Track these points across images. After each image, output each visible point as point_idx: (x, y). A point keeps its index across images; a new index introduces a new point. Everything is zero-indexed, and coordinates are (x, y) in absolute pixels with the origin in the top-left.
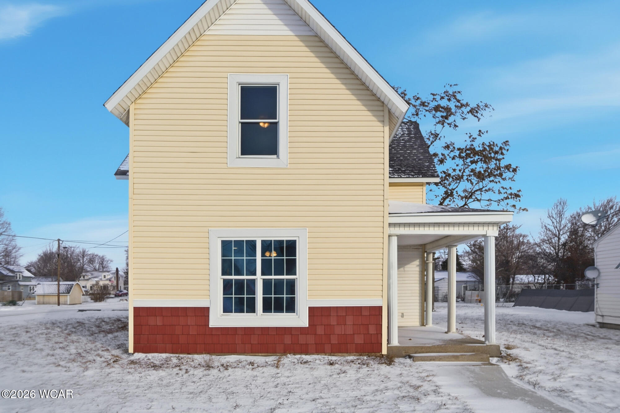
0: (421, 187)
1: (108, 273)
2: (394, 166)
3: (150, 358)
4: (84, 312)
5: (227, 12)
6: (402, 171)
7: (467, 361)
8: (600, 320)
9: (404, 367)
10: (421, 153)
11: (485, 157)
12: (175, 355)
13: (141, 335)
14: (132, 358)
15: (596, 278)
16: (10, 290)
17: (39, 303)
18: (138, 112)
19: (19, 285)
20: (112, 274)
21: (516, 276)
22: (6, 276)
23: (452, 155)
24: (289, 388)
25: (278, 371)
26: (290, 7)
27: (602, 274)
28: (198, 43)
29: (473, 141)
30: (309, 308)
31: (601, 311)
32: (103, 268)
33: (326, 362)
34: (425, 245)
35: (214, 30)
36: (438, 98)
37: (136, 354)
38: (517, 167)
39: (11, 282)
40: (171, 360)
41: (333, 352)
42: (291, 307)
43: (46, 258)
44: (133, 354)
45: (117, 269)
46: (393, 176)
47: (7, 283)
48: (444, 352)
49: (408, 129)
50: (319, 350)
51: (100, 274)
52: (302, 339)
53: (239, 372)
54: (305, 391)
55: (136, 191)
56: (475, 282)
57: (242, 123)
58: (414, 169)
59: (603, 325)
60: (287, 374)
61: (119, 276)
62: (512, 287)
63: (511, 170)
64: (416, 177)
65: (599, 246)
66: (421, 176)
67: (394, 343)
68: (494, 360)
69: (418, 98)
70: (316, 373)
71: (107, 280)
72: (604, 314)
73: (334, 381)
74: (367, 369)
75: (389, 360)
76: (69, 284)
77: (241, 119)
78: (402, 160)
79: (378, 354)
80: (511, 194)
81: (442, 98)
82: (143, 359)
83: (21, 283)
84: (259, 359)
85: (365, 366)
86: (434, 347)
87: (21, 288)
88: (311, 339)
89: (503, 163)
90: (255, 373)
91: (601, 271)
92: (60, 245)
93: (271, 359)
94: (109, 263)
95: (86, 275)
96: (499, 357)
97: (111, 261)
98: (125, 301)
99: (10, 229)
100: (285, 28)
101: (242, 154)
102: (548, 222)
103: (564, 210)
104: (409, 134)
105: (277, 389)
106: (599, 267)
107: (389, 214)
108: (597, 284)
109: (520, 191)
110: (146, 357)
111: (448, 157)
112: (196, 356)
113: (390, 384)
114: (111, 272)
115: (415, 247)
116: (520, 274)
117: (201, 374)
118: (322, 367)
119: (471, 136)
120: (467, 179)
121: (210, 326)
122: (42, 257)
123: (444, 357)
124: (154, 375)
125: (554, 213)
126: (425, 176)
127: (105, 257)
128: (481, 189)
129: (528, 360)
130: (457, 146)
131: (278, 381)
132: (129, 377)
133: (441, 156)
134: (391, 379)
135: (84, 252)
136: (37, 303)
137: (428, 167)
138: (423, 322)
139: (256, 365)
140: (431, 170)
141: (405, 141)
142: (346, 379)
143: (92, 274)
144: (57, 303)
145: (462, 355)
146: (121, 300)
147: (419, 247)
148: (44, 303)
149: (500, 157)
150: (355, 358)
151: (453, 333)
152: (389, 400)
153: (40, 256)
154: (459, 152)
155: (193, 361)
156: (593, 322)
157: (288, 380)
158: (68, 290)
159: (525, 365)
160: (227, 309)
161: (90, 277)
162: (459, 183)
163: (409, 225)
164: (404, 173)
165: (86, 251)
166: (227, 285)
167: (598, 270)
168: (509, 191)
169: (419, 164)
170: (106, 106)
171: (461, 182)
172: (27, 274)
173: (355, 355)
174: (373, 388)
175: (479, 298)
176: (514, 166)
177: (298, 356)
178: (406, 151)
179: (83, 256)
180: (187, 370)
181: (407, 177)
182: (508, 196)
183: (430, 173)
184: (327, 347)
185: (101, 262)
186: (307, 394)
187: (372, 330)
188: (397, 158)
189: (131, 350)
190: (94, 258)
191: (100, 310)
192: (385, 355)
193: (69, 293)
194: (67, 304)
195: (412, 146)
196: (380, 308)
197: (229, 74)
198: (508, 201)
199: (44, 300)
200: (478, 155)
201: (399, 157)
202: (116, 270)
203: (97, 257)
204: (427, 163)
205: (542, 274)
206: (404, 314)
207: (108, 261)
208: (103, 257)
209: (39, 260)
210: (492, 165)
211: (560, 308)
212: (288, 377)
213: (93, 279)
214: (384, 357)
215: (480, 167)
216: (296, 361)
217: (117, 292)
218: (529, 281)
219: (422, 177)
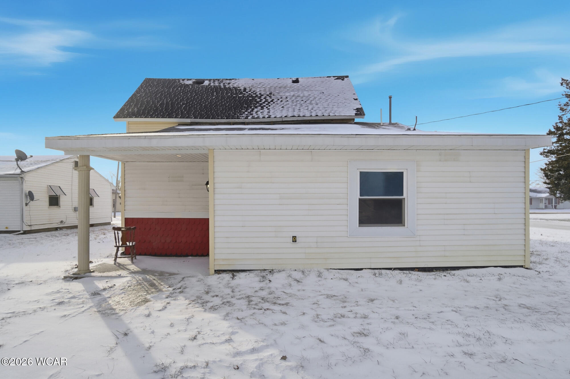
72: (32, 224)
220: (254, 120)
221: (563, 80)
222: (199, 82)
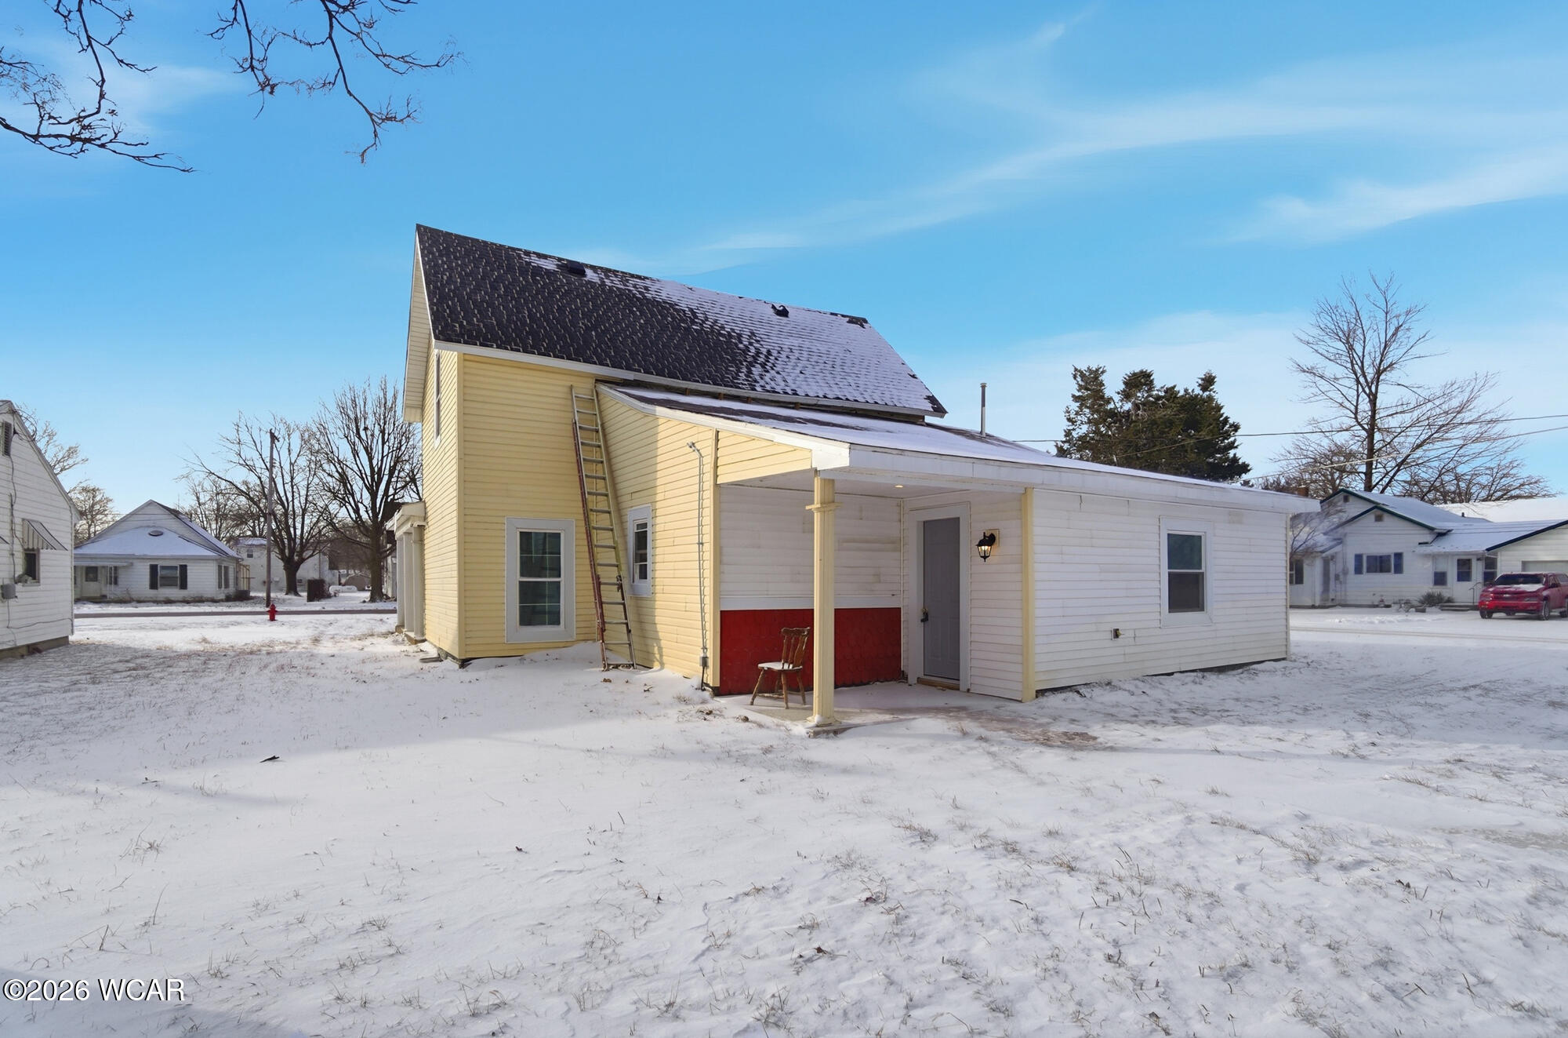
220: (767, 396)
221: (1076, 370)
222: (576, 269)
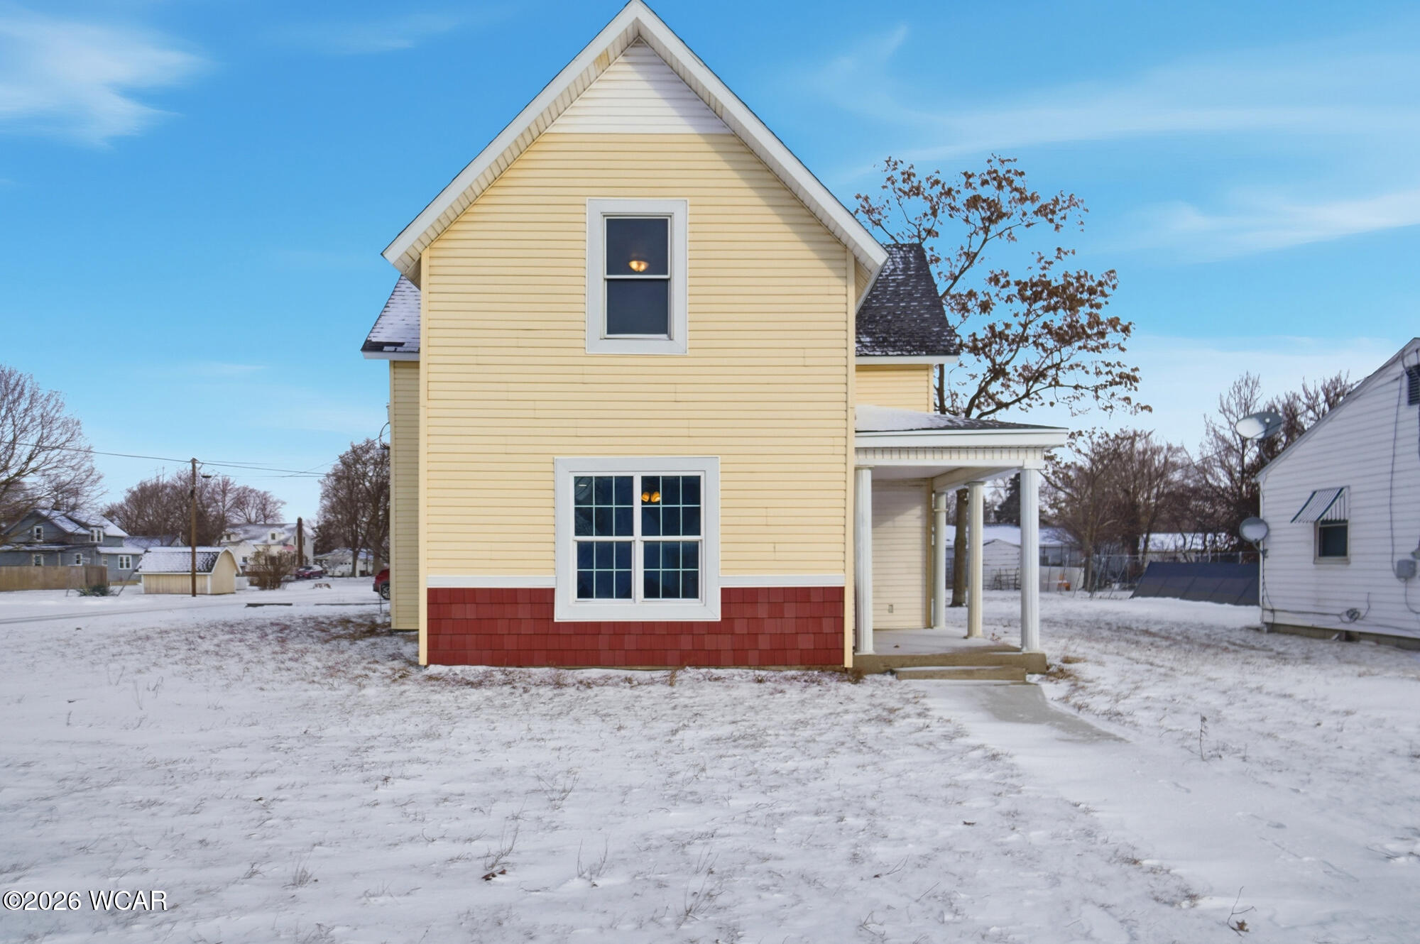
0: (925, 373)
1: (279, 530)
2: (874, 333)
3: (458, 672)
4: (259, 608)
5: (585, 95)
6: (890, 342)
7: (988, 679)
8: (1269, 618)
9: (880, 687)
10: (927, 308)
11: (1072, 298)
12: (497, 668)
13: (440, 636)
14: (426, 672)
15: (1263, 539)
16: (81, 565)
17: (148, 592)
18: (435, 262)
19: (98, 553)
20: (290, 530)
21: (1152, 536)
22: (72, 534)
23: (1005, 293)
24: (695, 710)
25: (674, 690)
26: (690, 87)
27: (1272, 533)
28: (536, 147)
29: (1044, 268)
30: (722, 589)
31: (1270, 602)
32: (266, 517)
33: (750, 678)
34: (933, 478)
35: (563, 125)
36: (976, 181)
37: (432, 667)
38: (1130, 323)
39: (83, 546)
40: (492, 676)
41: (761, 665)
42: (691, 590)
43: (145, 496)
44: (426, 667)
45: (300, 520)
46: (871, 353)
47: (73, 550)
48: (949, 665)
49: (905, 260)
50: (739, 661)
51: (264, 530)
52: (710, 642)
53: (610, 692)
54: (719, 713)
55: (432, 395)
56: (1062, 548)
57: (608, 280)
58: (911, 339)
59: (1273, 628)
60: (688, 693)
61: (304, 535)
62: (1143, 558)
63: (1119, 328)
64: (914, 355)
65: (1269, 480)
66: (924, 353)
67: (866, 649)
68: (1034, 678)
69: (937, 182)
70: (735, 693)
71: (279, 543)
72: (1276, 607)
73: (765, 703)
74: (819, 688)
75: (856, 675)
76: (209, 553)
77: (608, 273)
78: (890, 321)
79: (838, 667)
80: (1121, 376)
81: (985, 183)
82: (447, 674)
83: (103, 550)
84: (640, 675)
85: (815, 684)
86: (934, 656)
87: (103, 560)
88: (725, 642)
89: (1104, 315)
90: (636, 693)
91: (1271, 526)
92: (197, 470)
93: (658, 674)
94: (279, 507)
95: (234, 533)
96: (1044, 674)
97: (283, 503)
98: (327, 589)
99: (80, 434)
100: (681, 121)
101: (609, 332)
102: (1221, 421)
103: (1255, 397)
104: (905, 270)
105: (676, 711)
106: (1268, 520)
107: (856, 432)
108: (1265, 552)
109: (1136, 369)
110: (450, 670)
111: (995, 300)
112: (533, 670)
113: (852, 707)
114: (287, 527)
115: (915, 483)
116: (1159, 532)
117: (550, 694)
118: (743, 685)
119: (1042, 258)
120: (1034, 342)
121: (556, 620)
122: (134, 493)
123: (949, 672)
124: (475, 695)
125: (1232, 402)
126: (931, 352)
127: (268, 495)
128: (1057, 364)
129: (1090, 677)
130: (1012, 279)
131: (675, 702)
132: (437, 697)
133: (982, 298)
134: (856, 700)
135: (226, 483)
136: (143, 592)
137: (939, 334)
138: (930, 622)
139: (635, 683)
140: (945, 340)
141: (898, 283)
142: (784, 700)
143: (246, 532)
144: (191, 591)
145: (978, 670)
146: (316, 586)
147: (923, 483)
148: (157, 592)
149: (1100, 300)
150: (799, 673)
151: (977, 637)
152: (847, 723)
153: (129, 491)
154: (1017, 288)
155: (530, 677)
156: (1257, 622)
157: (692, 701)
158: (207, 565)
159: (1080, 684)
160: (584, 591)
161: (242, 536)
162: (1017, 350)
163: (891, 450)
164: (894, 347)
165: (231, 482)
166: (584, 552)
167: (1266, 524)
168: (1116, 370)
169: (922, 328)
170: (385, 256)
171: (1020, 349)
172: (114, 530)
173: (798, 669)
174: (825, 711)
175: (1065, 581)
176: (1124, 322)
177: (704, 670)
178: (899, 303)
179: (224, 492)
180: (524, 688)
181: (898, 355)
182: (1114, 379)
183: (942, 347)
184: (753, 655)
185: (260, 506)
186: (723, 716)
187: (828, 626)
188: (881, 317)
189: (423, 660)
190: (245, 497)
191: (290, 605)
192: (850, 669)
193: (210, 570)
194: (206, 594)
195: (910, 294)
196: (841, 591)
197: (588, 198)
198: (1115, 389)
199: (159, 585)
200: (1057, 297)
201: (886, 316)
202: (296, 522)
203: (254, 494)
204: (938, 327)
205: (1201, 532)
206: (894, 607)
207: (275, 503)
208: (265, 493)
209: (128, 501)
210: (1083, 315)
211: (1220, 601)
212: (691, 697)
213: (247, 541)
214: (849, 672)
215: (1059, 319)
216: (700, 676)
217: (301, 570)
218: (1176, 547)
219: (927, 354)
